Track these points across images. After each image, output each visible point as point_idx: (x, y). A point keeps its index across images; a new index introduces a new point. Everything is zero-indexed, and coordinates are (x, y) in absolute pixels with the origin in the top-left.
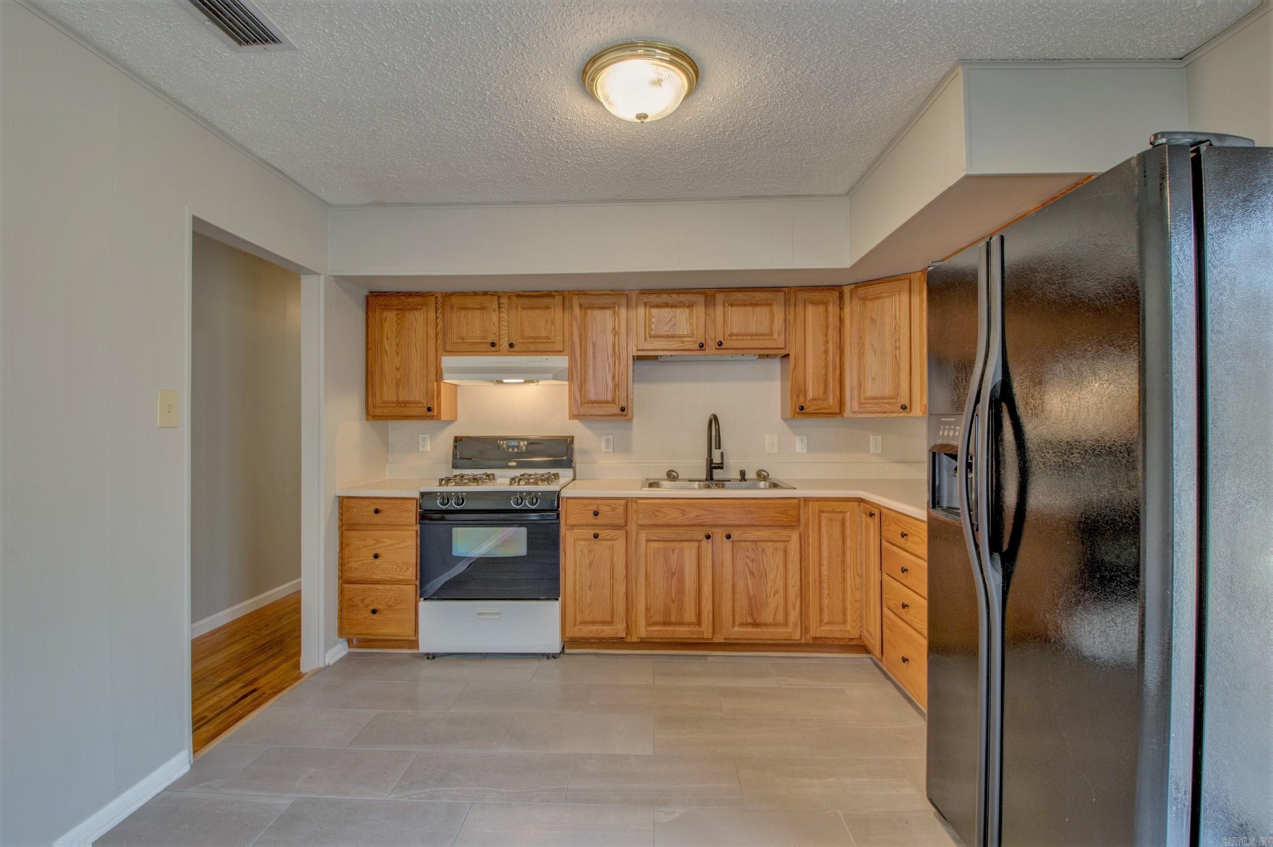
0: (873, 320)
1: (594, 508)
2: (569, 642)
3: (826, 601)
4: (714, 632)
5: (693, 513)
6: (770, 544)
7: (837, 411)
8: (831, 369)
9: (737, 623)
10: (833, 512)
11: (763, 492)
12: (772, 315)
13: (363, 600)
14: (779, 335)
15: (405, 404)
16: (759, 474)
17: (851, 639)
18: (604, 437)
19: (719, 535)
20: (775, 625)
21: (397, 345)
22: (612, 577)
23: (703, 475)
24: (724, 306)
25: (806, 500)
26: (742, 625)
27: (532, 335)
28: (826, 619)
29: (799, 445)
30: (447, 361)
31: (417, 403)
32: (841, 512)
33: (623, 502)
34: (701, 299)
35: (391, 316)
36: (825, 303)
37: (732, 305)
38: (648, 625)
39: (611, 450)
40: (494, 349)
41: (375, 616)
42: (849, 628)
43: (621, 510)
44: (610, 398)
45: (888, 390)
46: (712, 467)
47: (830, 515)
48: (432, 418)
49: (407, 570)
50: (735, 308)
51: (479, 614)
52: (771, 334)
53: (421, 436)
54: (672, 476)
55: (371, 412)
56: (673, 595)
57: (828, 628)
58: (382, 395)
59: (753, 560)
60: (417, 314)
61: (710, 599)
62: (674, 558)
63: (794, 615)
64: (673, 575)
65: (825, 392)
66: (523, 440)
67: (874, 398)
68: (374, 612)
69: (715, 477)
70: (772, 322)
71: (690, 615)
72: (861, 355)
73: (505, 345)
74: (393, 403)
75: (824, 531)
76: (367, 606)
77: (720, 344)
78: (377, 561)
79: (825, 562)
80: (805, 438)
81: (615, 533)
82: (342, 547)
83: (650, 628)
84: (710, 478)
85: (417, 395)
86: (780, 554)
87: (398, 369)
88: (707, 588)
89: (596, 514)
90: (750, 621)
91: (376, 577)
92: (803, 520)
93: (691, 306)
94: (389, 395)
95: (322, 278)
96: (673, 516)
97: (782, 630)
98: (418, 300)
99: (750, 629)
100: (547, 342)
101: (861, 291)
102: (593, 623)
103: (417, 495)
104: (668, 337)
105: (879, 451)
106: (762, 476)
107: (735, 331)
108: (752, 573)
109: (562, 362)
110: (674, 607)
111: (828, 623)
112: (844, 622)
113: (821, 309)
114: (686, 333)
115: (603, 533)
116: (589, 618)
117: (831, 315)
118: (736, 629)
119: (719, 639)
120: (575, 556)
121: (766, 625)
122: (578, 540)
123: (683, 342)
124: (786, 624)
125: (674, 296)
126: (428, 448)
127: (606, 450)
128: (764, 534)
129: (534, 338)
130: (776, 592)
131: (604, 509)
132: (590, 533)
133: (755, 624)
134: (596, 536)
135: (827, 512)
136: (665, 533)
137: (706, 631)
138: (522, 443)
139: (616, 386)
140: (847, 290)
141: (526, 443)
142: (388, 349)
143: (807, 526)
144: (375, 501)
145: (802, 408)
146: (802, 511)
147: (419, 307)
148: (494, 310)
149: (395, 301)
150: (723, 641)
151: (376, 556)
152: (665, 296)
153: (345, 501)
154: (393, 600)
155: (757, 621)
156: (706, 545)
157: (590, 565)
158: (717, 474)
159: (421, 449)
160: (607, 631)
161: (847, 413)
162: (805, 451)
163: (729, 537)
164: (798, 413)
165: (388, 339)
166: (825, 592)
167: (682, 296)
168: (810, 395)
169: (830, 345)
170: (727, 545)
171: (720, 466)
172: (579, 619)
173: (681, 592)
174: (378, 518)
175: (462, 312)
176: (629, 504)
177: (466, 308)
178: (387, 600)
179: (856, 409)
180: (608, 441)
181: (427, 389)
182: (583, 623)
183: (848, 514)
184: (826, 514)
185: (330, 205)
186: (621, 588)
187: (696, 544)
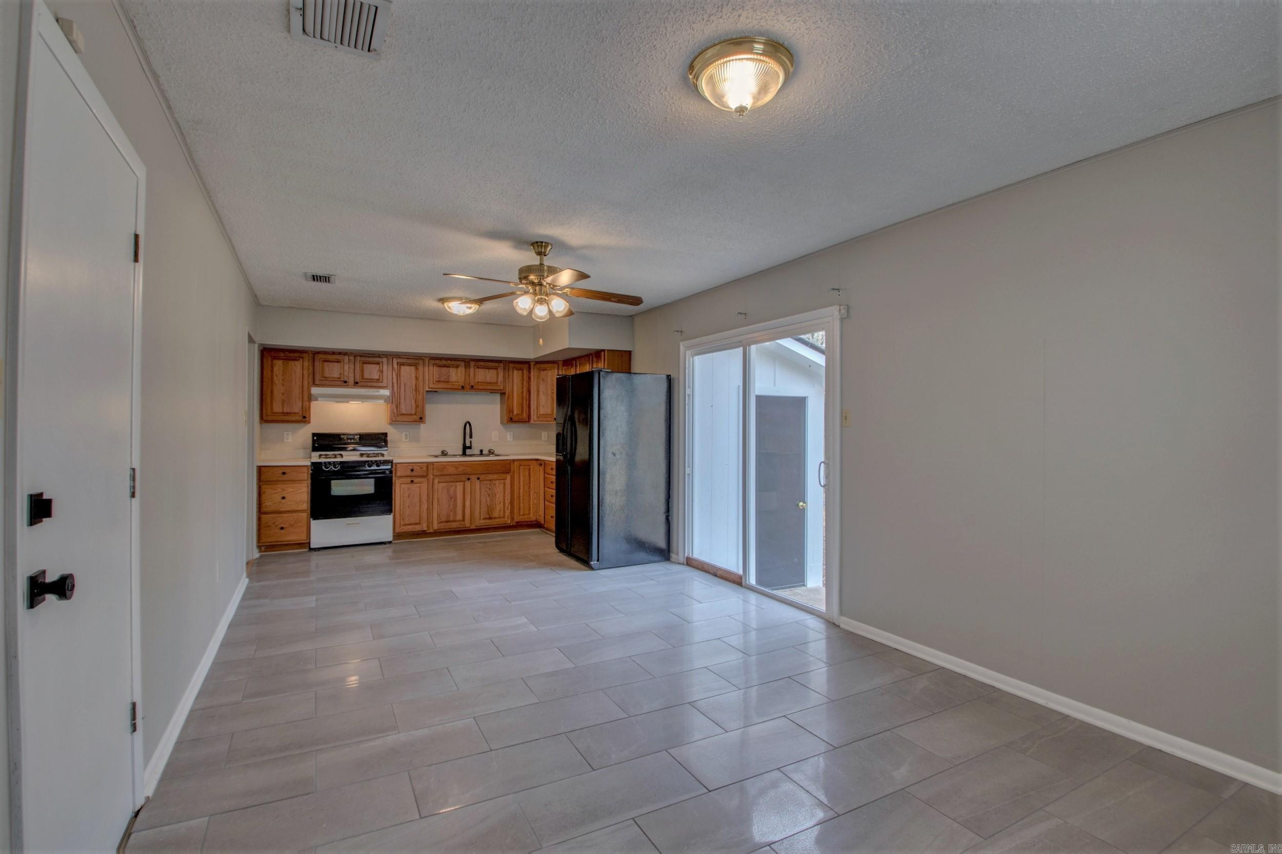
0: (543, 380)
1: (411, 468)
2: (398, 536)
3: (522, 505)
4: (471, 524)
5: (461, 469)
6: (497, 481)
7: (527, 420)
8: (525, 400)
9: (482, 518)
10: (525, 465)
11: (491, 458)
12: (498, 374)
13: (274, 523)
14: (501, 383)
15: (288, 414)
16: (490, 451)
17: (532, 521)
18: (404, 433)
19: (474, 478)
20: (500, 518)
21: (283, 380)
22: (420, 501)
23: (461, 452)
24: (474, 368)
25: (514, 461)
26: (484, 519)
27: (369, 378)
28: (522, 513)
29: (509, 437)
30: (315, 391)
31: (295, 413)
32: (529, 465)
33: (426, 464)
34: (462, 364)
35: (279, 364)
36: (522, 370)
37: (478, 368)
38: (438, 523)
39: (408, 440)
40: (345, 384)
41: (282, 531)
42: (531, 516)
43: (425, 469)
44: (413, 413)
45: (549, 411)
46: (465, 448)
47: (524, 467)
48: (305, 422)
49: (302, 505)
50: (480, 370)
51: (348, 524)
52: (497, 383)
53: (285, 433)
54: (444, 454)
55: (265, 418)
56: (451, 507)
57: (523, 517)
58: (272, 408)
59: (490, 489)
60: (296, 363)
61: (469, 508)
62: (452, 491)
63: (508, 513)
64: (451, 498)
65: (522, 411)
66: (356, 435)
67: (543, 415)
68: (282, 528)
69: (467, 453)
70: (498, 377)
71: (459, 517)
72: (538, 395)
73: (351, 381)
74: (279, 413)
75: (521, 474)
76: (277, 526)
77: (472, 386)
78: (284, 501)
79: (522, 488)
80: (512, 433)
81: (421, 480)
82: (260, 495)
83: (439, 525)
84: (464, 454)
85: (297, 408)
86: (502, 485)
87: (283, 394)
88: (468, 504)
89: (412, 470)
90: (488, 517)
91: (282, 510)
92: (512, 469)
93: (457, 367)
94: (277, 408)
95: (256, 346)
96: (451, 470)
97: (502, 519)
98: (297, 355)
99: (488, 521)
100: (377, 382)
101: (538, 366)
102: (410, 524)
103: (309, 464)
104: (445, 382)
105: (546, 439)
106: (491, 452)
107: (480, 381)
108: (489, 495)
109: (386, 392)
110: (451, 514)
111: (522, 515)
112: (529, 514)
113: (520, 372)
114: (455, 380)
115: (416, 480)
116: (408, 523)
117: (525, 376)
118: (481, 521)
119: (473, 527)
120: (400, 492)
121: (495, 518)
122: (402, 484)
123: (453, 385)
124: (504, 518)
125: (449, 362)
126: (290, 440)
127: (405, 440)
128: (495, 476)
129: (371, 379)
130: (500, 502)
131: (416, 468)
132: (409, 480)
133: (490, 518)
134: (412, 481)
135: (523, 465)
136: (448, 479)
137: (467, 524)
138: (356, 437)
139: (417, 406)
140: (532, 364)
141: (358, 436)
142: (276, 382)
143: (514, 472)
144: (282, 468)
145: (511, 419)
146: (512, 466)
147: (298, 359)
148: (347, 363)
149: (282, 354)
150: (474, 528)
151: (283, 498)
152: (444, 361)
153: (262, 468)
154: (293, 521)
155: (491, 517)
156: (468, 484)
157: (409, 496)
158: (468, 452)
159: (285, 441)
160: (417, 528)
161: (532, 421)
162: (512, 440)
163: (478, 479)
164: (510, 421)
165: (276, 376)
166: (522, 501)
167: (453, 362)
168: (515, 413)
169: (525, 389)
170: (478, 482)
171: (470, 448)
172: (402, 523)
173: (455, 506)
174: (285, 477)
175: (326, 363)
176: (429, 466)
177: (328, 361)
178: (290, 522)
179: (536, 419)
180: (406, 435)
181: (302, 405)
182: (405, 525)
183: (532, 466)
184: (522, 467)
185: (260, 305)
186: (425, 506)
187: (462, 483)
